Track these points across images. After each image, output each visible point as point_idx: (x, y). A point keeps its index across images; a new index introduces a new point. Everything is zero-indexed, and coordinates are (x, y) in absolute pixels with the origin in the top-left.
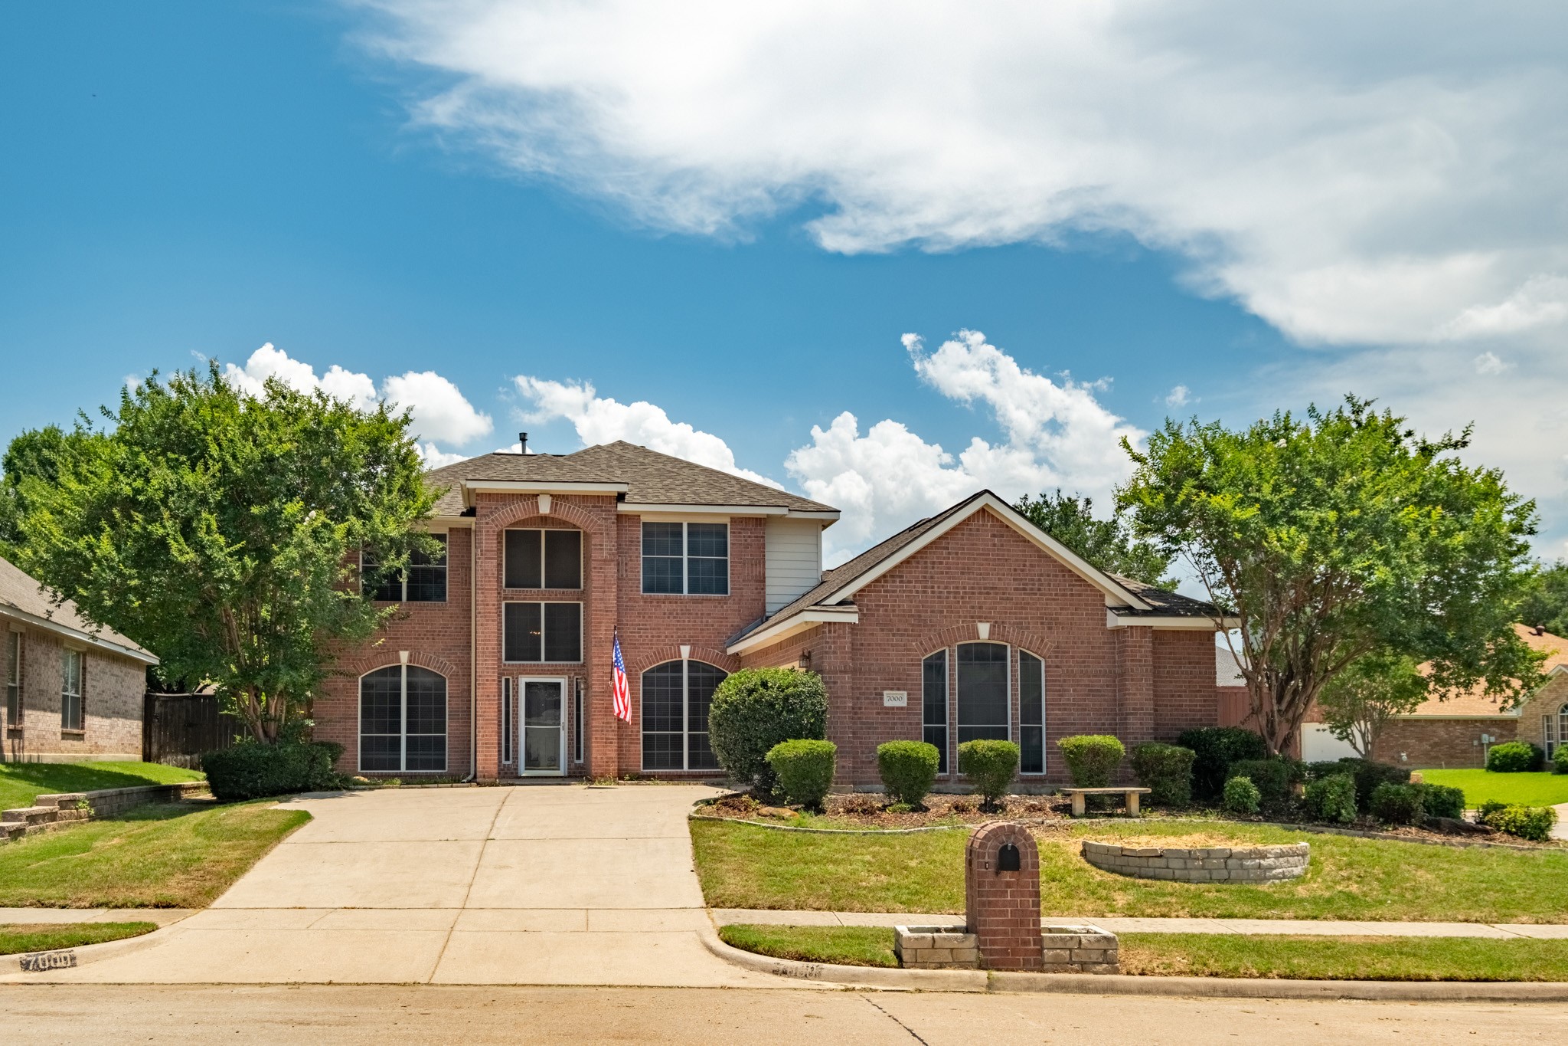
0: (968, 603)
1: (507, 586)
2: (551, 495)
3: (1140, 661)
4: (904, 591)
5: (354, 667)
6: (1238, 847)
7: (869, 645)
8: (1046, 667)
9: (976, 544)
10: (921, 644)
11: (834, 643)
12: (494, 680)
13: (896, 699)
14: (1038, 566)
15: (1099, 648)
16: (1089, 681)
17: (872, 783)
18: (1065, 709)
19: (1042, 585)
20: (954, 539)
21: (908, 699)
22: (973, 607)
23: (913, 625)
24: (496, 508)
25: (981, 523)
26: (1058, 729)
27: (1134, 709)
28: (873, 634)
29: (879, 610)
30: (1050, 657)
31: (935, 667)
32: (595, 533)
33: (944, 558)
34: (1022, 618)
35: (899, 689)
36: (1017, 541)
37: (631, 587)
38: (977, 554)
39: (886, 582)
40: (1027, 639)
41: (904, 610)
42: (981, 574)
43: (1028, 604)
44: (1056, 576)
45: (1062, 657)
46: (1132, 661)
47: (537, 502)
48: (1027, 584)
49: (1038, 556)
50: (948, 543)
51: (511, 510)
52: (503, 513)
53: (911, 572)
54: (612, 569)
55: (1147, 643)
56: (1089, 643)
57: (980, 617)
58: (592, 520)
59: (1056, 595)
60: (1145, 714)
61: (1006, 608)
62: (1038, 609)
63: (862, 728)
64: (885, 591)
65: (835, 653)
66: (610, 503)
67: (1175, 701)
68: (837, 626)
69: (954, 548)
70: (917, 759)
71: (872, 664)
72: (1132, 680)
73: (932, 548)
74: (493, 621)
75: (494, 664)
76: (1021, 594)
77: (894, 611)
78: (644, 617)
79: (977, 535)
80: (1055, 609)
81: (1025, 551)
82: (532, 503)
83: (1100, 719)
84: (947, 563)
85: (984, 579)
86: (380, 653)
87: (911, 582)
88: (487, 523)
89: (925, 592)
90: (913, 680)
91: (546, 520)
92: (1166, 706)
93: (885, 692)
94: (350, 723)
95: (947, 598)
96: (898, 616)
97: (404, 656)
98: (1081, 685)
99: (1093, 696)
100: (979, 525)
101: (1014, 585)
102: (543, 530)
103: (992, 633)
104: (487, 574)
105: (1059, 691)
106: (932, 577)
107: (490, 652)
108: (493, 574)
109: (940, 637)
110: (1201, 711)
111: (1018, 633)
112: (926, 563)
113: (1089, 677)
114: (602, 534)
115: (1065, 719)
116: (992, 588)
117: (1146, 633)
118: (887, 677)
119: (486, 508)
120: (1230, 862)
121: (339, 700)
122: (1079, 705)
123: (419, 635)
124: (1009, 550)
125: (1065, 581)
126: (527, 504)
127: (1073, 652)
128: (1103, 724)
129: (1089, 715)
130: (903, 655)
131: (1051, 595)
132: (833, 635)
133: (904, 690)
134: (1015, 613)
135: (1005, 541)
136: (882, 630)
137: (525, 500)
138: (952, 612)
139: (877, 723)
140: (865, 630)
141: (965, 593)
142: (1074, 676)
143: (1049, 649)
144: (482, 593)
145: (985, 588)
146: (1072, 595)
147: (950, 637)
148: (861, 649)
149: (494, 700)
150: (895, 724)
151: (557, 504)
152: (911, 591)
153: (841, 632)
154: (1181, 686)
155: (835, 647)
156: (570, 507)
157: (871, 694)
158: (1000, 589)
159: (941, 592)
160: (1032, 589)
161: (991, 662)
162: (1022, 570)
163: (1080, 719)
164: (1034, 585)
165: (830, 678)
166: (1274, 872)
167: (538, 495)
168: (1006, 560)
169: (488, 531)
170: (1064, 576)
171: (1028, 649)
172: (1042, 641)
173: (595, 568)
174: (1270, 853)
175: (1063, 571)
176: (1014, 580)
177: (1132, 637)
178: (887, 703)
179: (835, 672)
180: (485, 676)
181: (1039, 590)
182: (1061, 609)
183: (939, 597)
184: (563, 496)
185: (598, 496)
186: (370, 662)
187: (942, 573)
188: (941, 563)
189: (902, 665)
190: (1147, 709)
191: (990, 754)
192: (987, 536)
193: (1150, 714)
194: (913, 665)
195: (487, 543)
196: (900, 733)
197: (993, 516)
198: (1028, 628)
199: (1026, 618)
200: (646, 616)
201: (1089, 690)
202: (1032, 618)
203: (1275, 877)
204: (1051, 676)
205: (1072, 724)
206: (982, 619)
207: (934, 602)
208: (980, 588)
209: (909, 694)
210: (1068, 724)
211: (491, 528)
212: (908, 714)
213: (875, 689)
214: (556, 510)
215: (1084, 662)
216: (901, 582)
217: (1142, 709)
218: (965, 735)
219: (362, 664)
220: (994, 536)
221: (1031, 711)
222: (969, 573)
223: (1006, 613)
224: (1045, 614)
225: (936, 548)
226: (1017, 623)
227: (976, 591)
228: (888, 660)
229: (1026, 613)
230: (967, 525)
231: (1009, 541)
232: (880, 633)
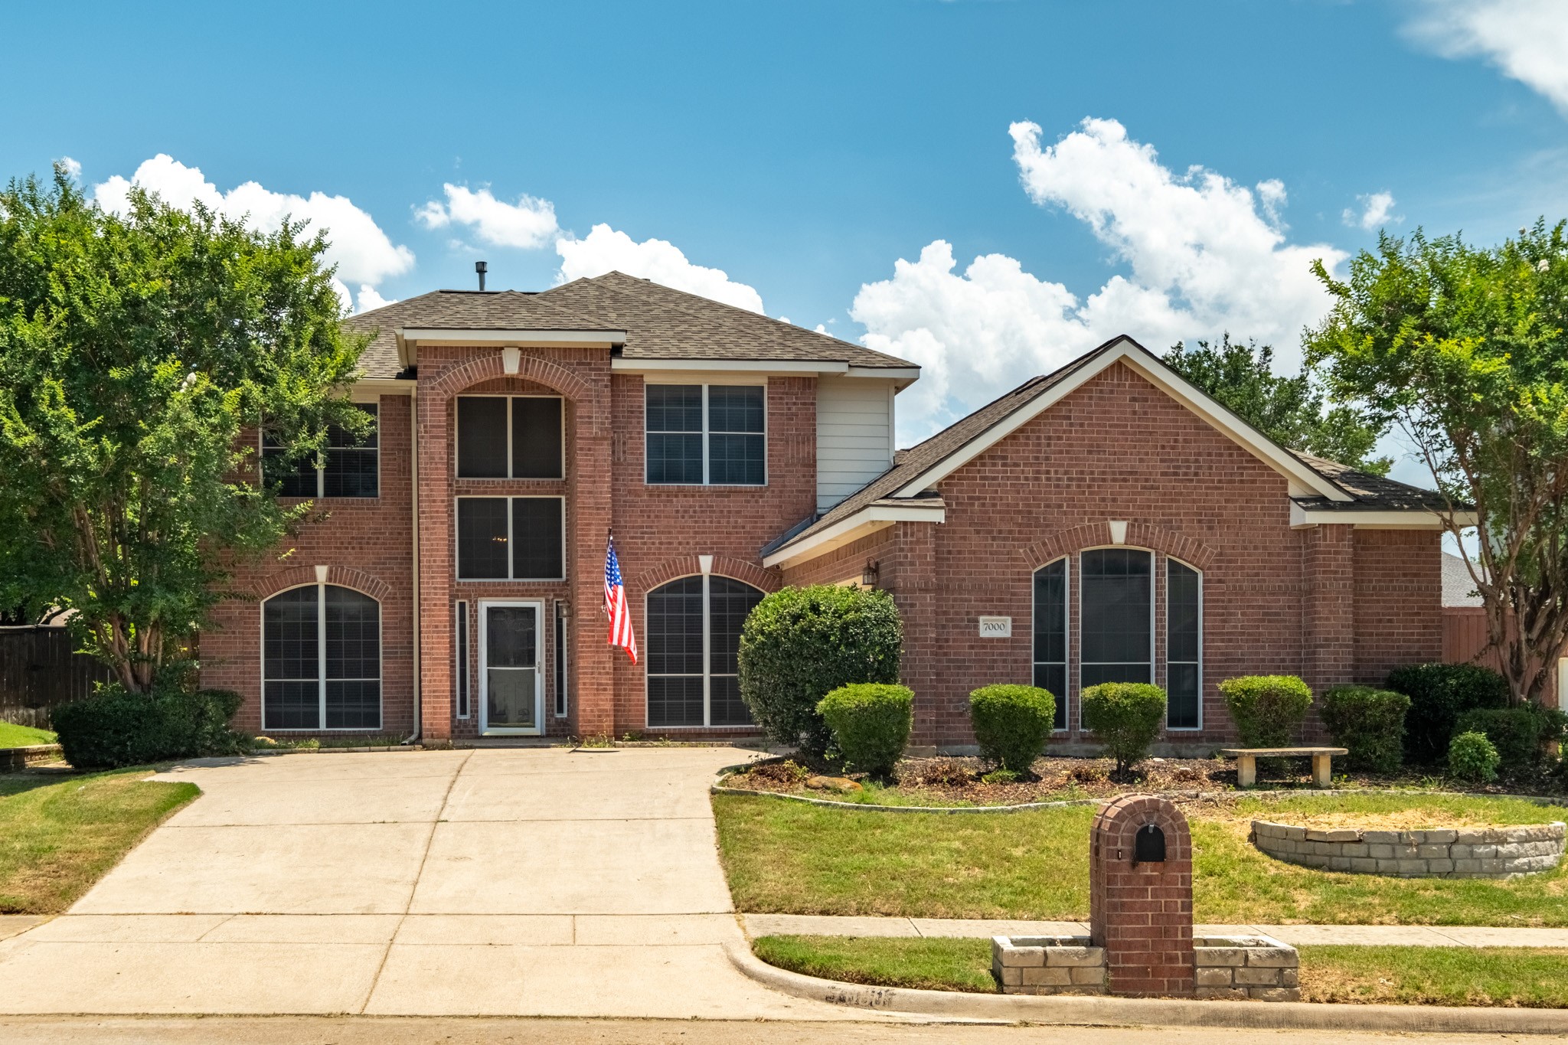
0: (1098, 493)
1: (461, 475)
2: (520, 349)
3: (1336, 572)
4: (1008, 478)
5: (254, 587)
6: (1466, 828)
7: (959, 552)
8: (1205, 581)
9: (1109, 412)
10: (1032, 550)
11: (911, 550)
12: (444, 605)
13: (995, 628)
14: (1195, 441)
15: (1279, 555)
16: (1263, 600)
17: (962, 742)
18: (1230, 640)
19: (1200, 467)
20: (1077, 405)
21: (1014, 627)
22: (1103, 500)
23: (1020, 525)
24: (444, 367)
25: (1115, 382)
26: (1220, 667)
27: (1326, 639)
28: (964, 538)
29: (973, 504)
30: (1209, 568)
31: (1050, 583)
32: (581, 401)
33: (1065, 432)
34: (1171, 514)
35: (1000, 614)
36: (1165, 407)
37: (631, 475)
38: (1111, 426)
39: (983, 465)
40: (1178, 543)
41: (1008, 505)
42: (1115, 454)
43: (1181, 494)
44: (1221, 455)
45: (1227, 568)
46: (1324, 572)
47: (501, 359)
48: (1179, 467)
49: (1196, 428)
50: (1070, 411)
51: (466, 370)
52: (454, 373)
53: (1018, 451)
54: (605, 450)
55: (1346, 547)
56: (1265, 548)
57: (1113, 513)
58: (576, 384)
59: (1220, 481)
60: (1341, 646)
61: (1148, 500)
62: (1194, 501)
63: (949, 668)
64: (982, 478)
65: (912, 564)
66: (602, 359)
67: (1384, 627)
68: (915, 528)
69: (1079, 418)
70: (1025, 710)
71: (964, 579)
72: (1324, 599)
73: (1047, 417)
74: (442, 523)
75: (444, 583)
76: (1170, 481)
77: (994, 505)
78: (649, 517)
79: (1110, 399)
80: (1218, 502)
81: (1177, 421)
82: (494, 359)
83: (1278, 654)
84: (1068, 439)
85: (1119, 460)
86: (288, 568)
87: (1018, 465)
88: (433, 388)
89: (1037, 479)
90: (1019, 601)
91: (513, 383)
92: (1371, 634)
93: (982, 618)
94: (249, 665)
95: (1068, 486)
96: (1000, 512)
97: (322, 572)
98: (1253, 607)
99: (1270, 621)
100: (1113, 385)
101: (1162, 467)
102: (510, 397)
103: (1129, 535)
104: (433, 458)
105: (1223, 615)
106: (1047, 459)
107: (438, 566)
108: (442, 458)
109: (1058, 541)
110: (1418, 641)
111: (1166, 535)
112: (1039, 438)
113: (1264, 595)
114: (590, 401)
115: (1227, 654)
116: (1131, 473)
117: (1344, 533)
118: (984, 597)
119: (430, 367)
120: (1455, 849)
121: (234, 633)
122: (1249, 634)
123: (342, 543)
124: (1155, 420)
125: (1232, 462)
126: (488, 361)
127: (1243, 561)
128: (1283, 660)
129: (1263, 647)
130: (1007, 567)
131: (1213, 481)
132: (909, 539)
133: (1007, 614)
134: (1163, 507)
135: (1149, 407)
136: (978, 532)
137: (484, 356)
138: (1075, 506)
139: (969, 661)
140: (954, 532)
141: (1093, 480)
142: (1244, 594)
143: (1209, 557)
144: (427, 485)
145: (1121, 473)
146: (1242, 482)
147: (1072, 541)
148: (948, 559)
149: (445, 632)
150: (995, 661)
151: (528, 361)
152: (1018, 478)
153: (921, 535)
154: (1392, 608)
155: (913, 556)
156: (546, 365)
157: (962, 620)
158: (1142, 474)
159: (1059, 479)
160: (1186, 474)
161: (1128, 576)
162: (1173, 448)
163: (1251, 654)
164: (1189, 467)
165: (906, 599)
166: (1516, 862)
167: (502, 348)
168: (1151, 433)
169: (434, 400)
170: (1231, 455)
171: (1180, 557)
172: (1200, 545)
173: (581, 449)
174: (1511, 836)
175: (1229, 448)
176: (1162, 461)
177: (1325, 539)
178: (984, 633)
179: (913, 591)
180: (432, 599)
181: (1196, 474)
182: (1227, 501)
183: (1057, 486)
184: (537, 349)
185: (586, 349)
186: (275, 581)
187: (1061, 452)
188: (1060, 438)
189: (1004, 580)
190: (1344, 639)
191: (1125, 702)
192: (1125, 399)
193: (1347, 646)
194: (1020, 580)
195: (432, 416)
196: (1002, 674)
197: (1133, 372)
198: (1179, 528)
199: (1178, 514)
200: (652, 515)
201: (1265, 614)
202: (1185, 514)
203: (1518, 869)
204: (1212, 594)
205: (1239, 660)
206: (1116, 516)
207: (1050, 493)
208: (1114, 473)
209: (1014, 621)
210: (1233, 660)
211: (438, 394)
212: (1013, 648)
213: (968, 613)
214: (527, 370)
215: (1257, 575)
216: (1004, 465)
217: (1337, 639)
218: (1091, 677)
219: (264, 583)
220: (1134, 399)
221: (1183, 642)
222: (1099, 452)
223: (1149, 507)
224: (1204, 508)
225: (1053, 417)
226: (1165, 522)
227: (1109, 477)
228: (986, 573)
229: (1178, 508)
230: (1097, 385)
231: (1155, 407)
232: (974, 536)
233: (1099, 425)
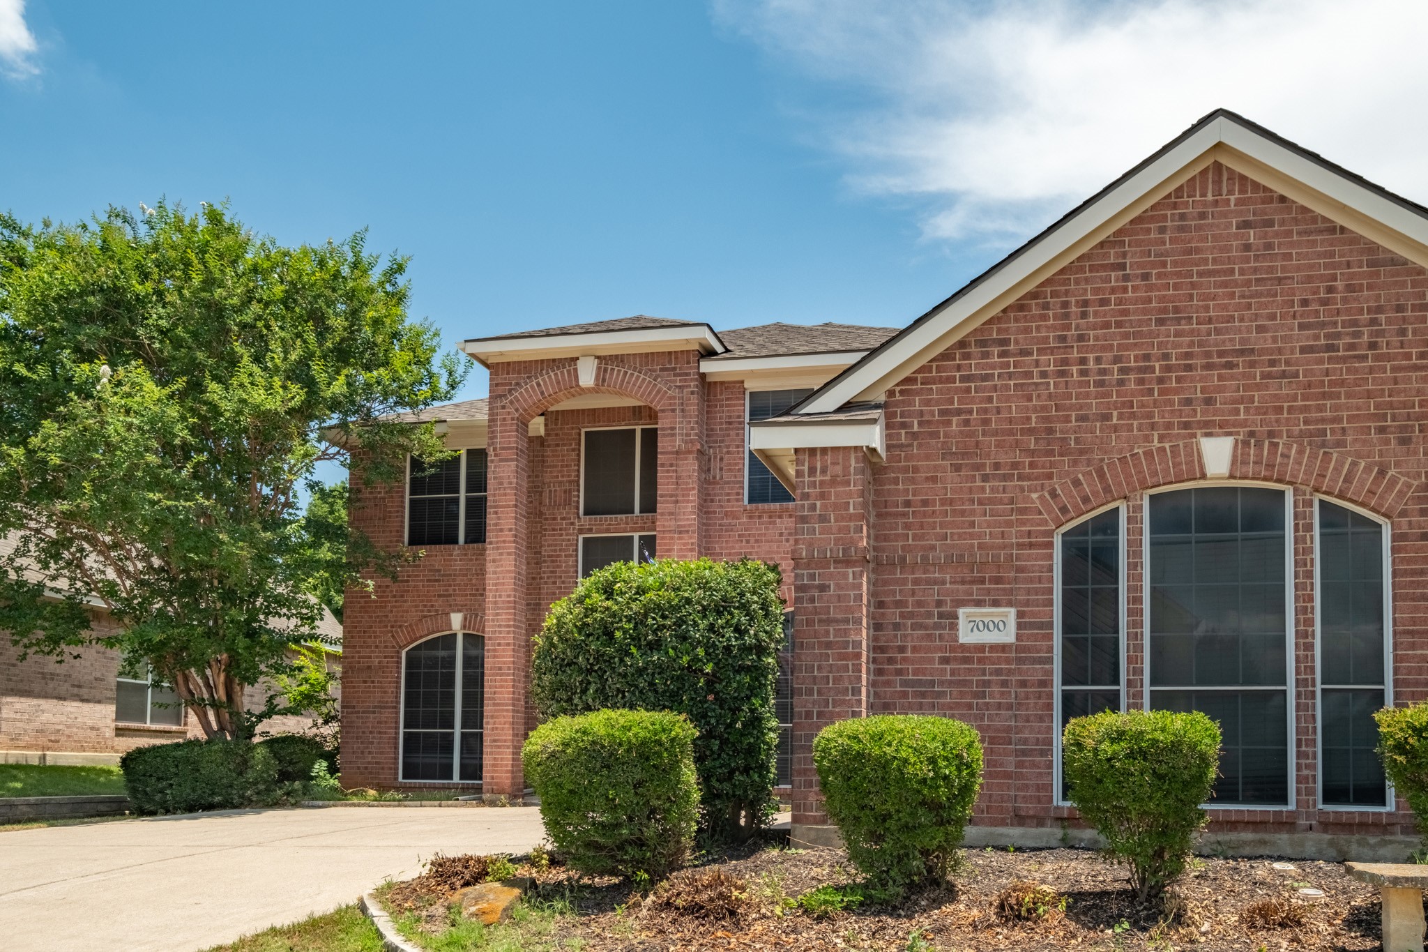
0: (1176, 391)
1: (586, 513)
2: (598, 357)
4: (1010, 376)
5: (393, 636)
7: (925, 503)
8: (1395, 538)
9: (1198, 250)
10: (1054, 494)
12: (508, 644)
13: (988, 627)
14: (1370, 287)
19: (1380, 333)
20: (1139, 243)
21: (1020, 626)
22: (1188, 402)
23: (1033, 453)
24: (517, 384)
25: (1210, 197)
28: (933, 479)
29: (949, 423)
30: (1403, 514)
31: (1091, 551)
33: (1113, 290)
34: (1323, 420)
35: (996, 604)
36: (1309, 232)
37: (728, 494)
38: (1200, 274)
39: (967, 356)
40: (1339, 472)
41: (1010, 421)
42: (1210, 321)
43: (1342, 383)
44: (1423, 307)
47: (576, 370)
48: (1338, 336)
49: (1370, 264)
50: (1124, 255)
51: (539, 385)
52: (526, 390)
53: (1028, 330)
54: (690, 466)
57: (1207, 424)
58: (659, 392)
59: (1421, 356)
61: (1277, 397)
62: (1369, 394)
64: (964, 379)
65: (823, 519)
66: (688, 363)
68: (829, 459)
69: (1140, 265)
71: (933, 548)
73: (1081, 269)
76: (1321, 361)
77: (986, 422)
78: (748, 542)
79: (1199, 228)
81: (1332, 254)
82: (569, 371)
84: (1120, 302)
85: (1218, 331)
87: (1027, 353)
88: (503, 407)
89: (1062, 374)
90: (1031, 580)
91: (640, 412)
93: (962, 612)
94: (386, 714)
95: (1121, 383)
96: (996, 433)
97: (456, 620)
100: (1205, 204)
101: (1304, 338)
102: (638, 429)
103: (1238, 462)
106: (1081, 338)
109: (1101, 475)
111: (1313, 456)
112: (1065, 305)
114: (673, 411)
116: (1242, 352)
118: (967, 576)
119: (502, 384)
121: (373, 682)
123: (477, 590)
124: (1288, 256)
126: (562, 373)
130: (1009, 524)
131: (1408, 356)
132: (819, 478)
133: (1011, 605)
134: (1306, 409)
135: (1277, 234)
136: (957, 468)
137: (558, 368)
138: (1133, 416)
139: (941, 683)
140: (916, 469)
141: (1168, 369)
143: (1401, 494)
145: (1221, 354)
147: (1128, 476)
148: (905, 515)
150: (987, 684)
151: (606, 370)
152: (1028, 375)
156: (626, 373)
157: (929, 615)
158: (1262, 352)
159: (1103, 372)
160: (1351, 347)
161: (1240, 534)
162: (1324, 302)
164: (1357, 335)
165: (812, 577)
168: (1280, 280)
169: (504, 419)
171: (1341, 496)
172: (1384, 475)
173: (663, 465)
176: (1302, 327)
178: (967, 635)
181: (1373, 346)
183: (1100, 384)
184: (617, 356)
185: (670, 353)
187: (1107, 325)
188: (1104, 302)
189: (1004, 547)
192: (1229, 225)
194: (1031, 545)
197: (1243, 178)
198: (1340, 444)
199: (1338, 420)
200: (752, 539)
202: (1351, 419)
204: (1409, 561)
206: (1213, 429)
207: (1087, 395)
208: (1208, 355)
209: (1020, 615)
212: (1020, 661)
213: (939, 603)
214: (604, 380)
216: (1002, 354)
220: (1246, 225)
222: (1178, 321)
223: (1279, 410)
224: (1391, 405)
225: (1093, 269)
226: (1311, 434)
227: (1198, 362)
228: (972, 536)
229: (1336, 408)
230: (1175, 206)
231: (1289, 233)
232: (950, 475)
233: (1178, 274)
